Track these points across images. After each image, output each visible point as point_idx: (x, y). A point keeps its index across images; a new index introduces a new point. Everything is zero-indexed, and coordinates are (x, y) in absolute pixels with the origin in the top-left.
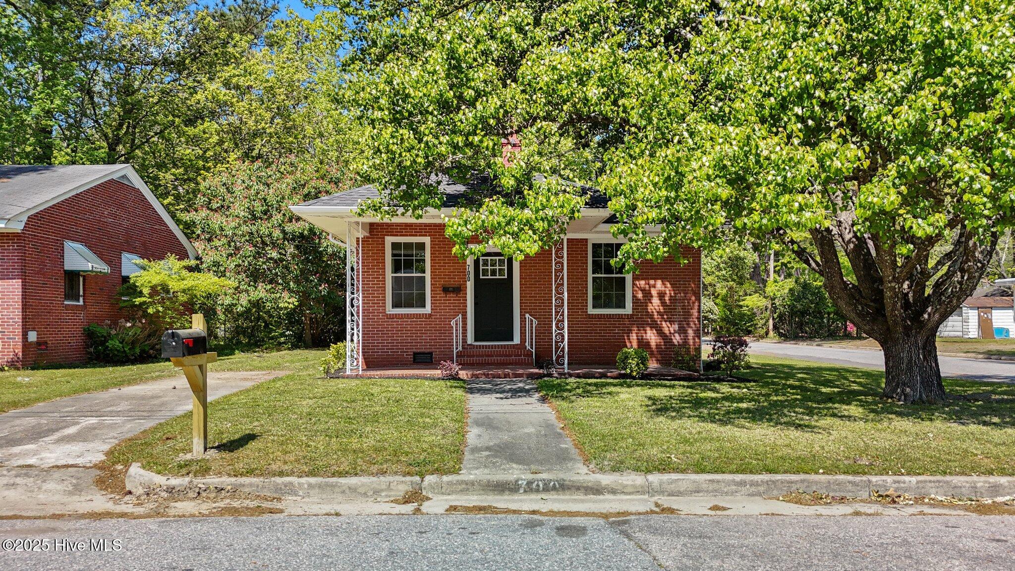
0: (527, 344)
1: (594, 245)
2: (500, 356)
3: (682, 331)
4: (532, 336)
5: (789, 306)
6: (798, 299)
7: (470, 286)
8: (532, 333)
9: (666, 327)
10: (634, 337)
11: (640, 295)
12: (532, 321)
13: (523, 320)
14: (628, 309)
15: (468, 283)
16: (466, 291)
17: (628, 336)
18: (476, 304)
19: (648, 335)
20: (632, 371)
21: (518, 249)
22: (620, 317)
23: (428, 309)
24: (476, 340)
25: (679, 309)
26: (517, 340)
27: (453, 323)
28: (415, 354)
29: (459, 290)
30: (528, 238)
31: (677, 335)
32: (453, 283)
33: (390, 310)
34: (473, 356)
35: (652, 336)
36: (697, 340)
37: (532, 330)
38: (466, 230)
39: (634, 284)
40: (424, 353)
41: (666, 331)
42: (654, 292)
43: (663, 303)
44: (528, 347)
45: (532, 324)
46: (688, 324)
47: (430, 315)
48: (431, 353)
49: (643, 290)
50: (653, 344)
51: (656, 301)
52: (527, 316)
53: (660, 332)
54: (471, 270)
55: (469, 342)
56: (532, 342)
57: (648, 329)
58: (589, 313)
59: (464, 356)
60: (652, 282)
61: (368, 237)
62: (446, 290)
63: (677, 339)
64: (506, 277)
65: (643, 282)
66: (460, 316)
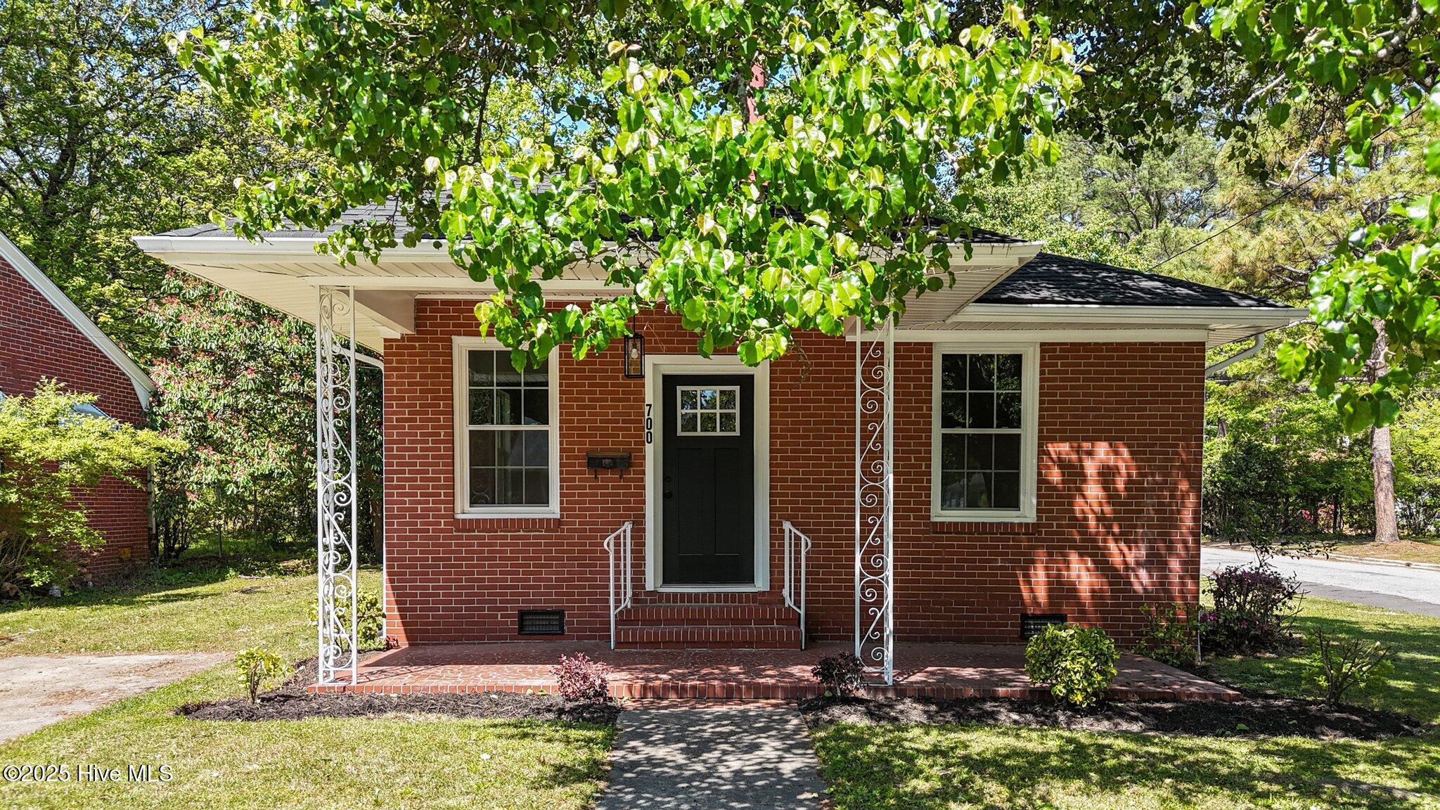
0: (786, 592)
1: (946, 357)
2: (721, 621)
3: (1156, 562)
4: (798, 573)
5: (1223, 483)
6: (1239, 472)
7: (652, 454)
8: (798, 566)
9: (1117, 552)
10: (1040, 575)
11: (1055, 476)
12: (798, 538)
13: (776, 535)
14: (1028, 511)
15: (649, 448)
16: (642, 465)
17: (1027, 576)
18: (667, 496)
19: (1073, 573)
20: (1071, 691)
21: (760, 304)
22: (1008, 528)
23: (553, 509)
24: (667, 580)
25: (1150, 511)
26: (761, 583)
27: (609, 543)
28: (522, 614)
29: (627, 463)
30: (806, 245)
31: (1143, 573)
32: (613, 446)
33: (465, 510)
34: (658, 622)
35: (1082, 575)
36: (1190, 585)
37: (797, 559)
38: (536, 229)
39: (1042, 452)
40: (545, 612)
41: (1117, 560)
42: (1091, 468)
43: (1111, 495)
44: (789, 602)
45: (798, 545)
46: (1170, 549)
47: (558, 522)
48: (560, 613)
49: (1063, 465)
50: (1084, 591)
51: (1093, 491)
52: (787, 526)
53: (1103, 565)
54: (655, 414)
55: (650, 586)
56: (797, 588)
57: (1074, 557)
58: (934, 519)
59: (636, 622)
60: (1086, 446)
61: (411, 339)
62: (595, 463)
63: (1143, 579)
64: (737, 433)
65: (1065, 447)
66: (628, 526)
